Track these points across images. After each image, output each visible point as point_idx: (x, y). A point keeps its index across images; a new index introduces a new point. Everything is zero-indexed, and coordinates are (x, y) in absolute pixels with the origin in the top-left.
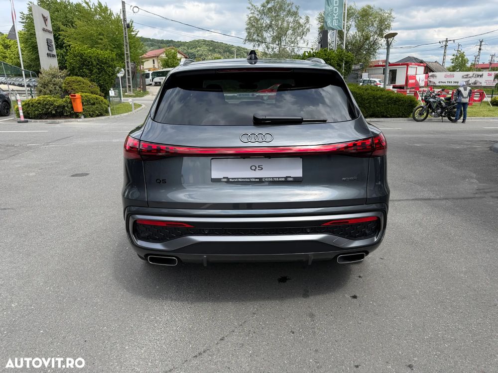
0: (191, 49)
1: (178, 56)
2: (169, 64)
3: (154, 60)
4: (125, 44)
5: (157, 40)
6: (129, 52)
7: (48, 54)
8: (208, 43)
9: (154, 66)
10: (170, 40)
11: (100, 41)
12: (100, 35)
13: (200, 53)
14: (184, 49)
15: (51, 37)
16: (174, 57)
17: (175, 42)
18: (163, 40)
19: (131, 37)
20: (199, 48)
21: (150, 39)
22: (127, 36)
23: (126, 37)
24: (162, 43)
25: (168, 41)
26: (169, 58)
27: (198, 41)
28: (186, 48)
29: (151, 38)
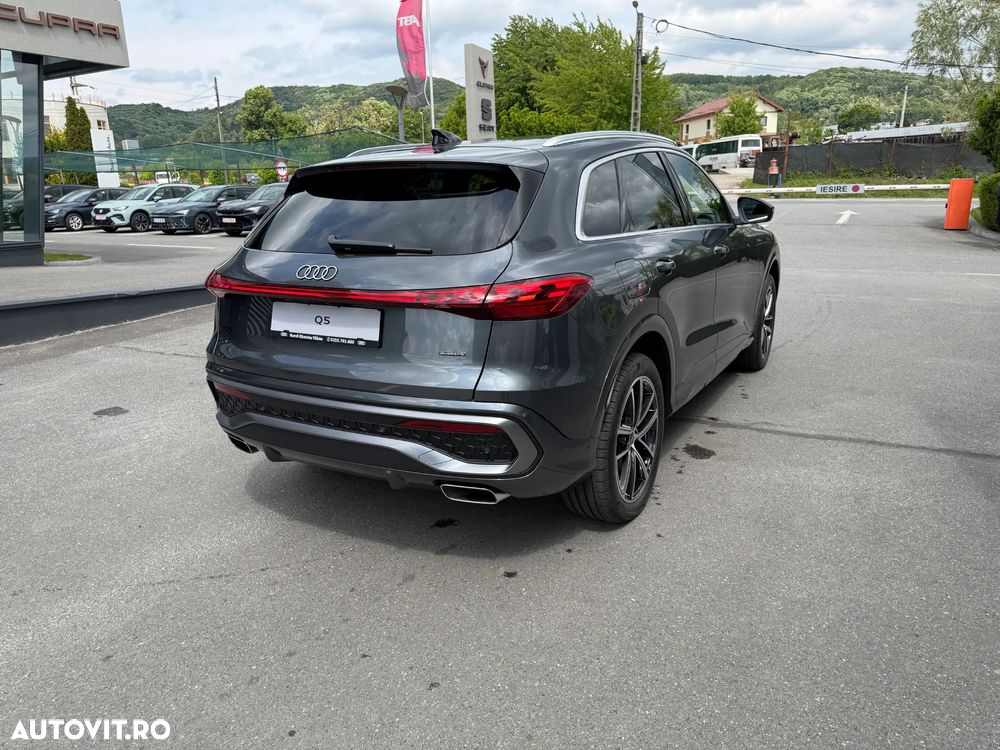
0: (809, 91)
1: (757, 110)
2: (736, 126)
3: (709, 121)
4: (634, 94)
5: (737, 78)
6: (639, 111)
7: (480, 127)
8: (851, 74)
9: (708, 133)
10: (764, 75)
11: (593, 93)
12: (596, 81)
13: (829, 97)
14: (794, 92)
15: (491, 96)
16: (748, 112)
17: (775, 78)
18: (749, 78)
19: (647, 81)
20: (827, 88)
21: (722, 77)
22: (640, 79)
23: (637, 81)
24: (746, 83)
25: (761, 77)
26: (737, 116)
27: (828, 72)
28: (798, 89)
29: (725, 76)
